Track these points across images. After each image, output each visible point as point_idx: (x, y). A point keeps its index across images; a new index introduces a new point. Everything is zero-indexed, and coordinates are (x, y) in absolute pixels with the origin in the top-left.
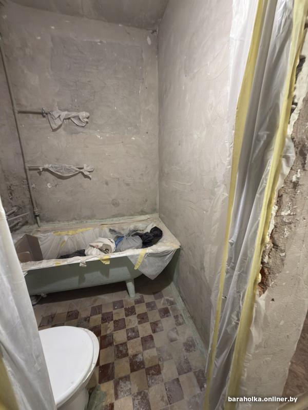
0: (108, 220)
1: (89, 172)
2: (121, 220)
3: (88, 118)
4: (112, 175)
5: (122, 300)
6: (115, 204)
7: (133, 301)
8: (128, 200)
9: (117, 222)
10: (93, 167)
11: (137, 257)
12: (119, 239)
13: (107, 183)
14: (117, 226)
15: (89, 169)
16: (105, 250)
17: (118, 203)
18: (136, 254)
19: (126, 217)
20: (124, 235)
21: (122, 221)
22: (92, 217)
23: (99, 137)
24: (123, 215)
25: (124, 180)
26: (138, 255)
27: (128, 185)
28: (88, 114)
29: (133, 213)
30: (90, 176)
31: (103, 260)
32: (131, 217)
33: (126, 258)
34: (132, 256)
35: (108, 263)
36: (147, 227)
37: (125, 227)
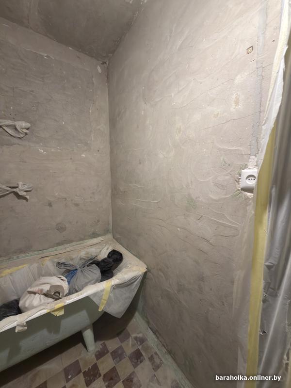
0: (50, 250)
1: (26, 191)
2: (69, 247)
3: (27, 129)
4: (57, 194)
5: (78, 360)
6: (60, 228)
7: (94, 356)
8: (77, 222)
9: (63, 251)
10: (32, 185)
11: (102, 293)
12: (70, 272)
13: (50, 205)
14: (63, 256)
15: (26, 188)
16: (55, 294)
17: (64, 227)
18: (99, 289)
19: (74, 243)
20: (78, 267)
21: (69, 249)
22: (26, 249)
23: (42, 151)
24: (71, 241)
25: (72, 200)
26: (102, 291)
27: (77, 205)
28: (28, 125)
29: (83, 237)
30: (28, 197)
31: (54, 311)
32: (81, 242)
33: (87, 298)
34: (95, 294)
35: (62, 313)
36: (100, 251)
37: (74, 257)
